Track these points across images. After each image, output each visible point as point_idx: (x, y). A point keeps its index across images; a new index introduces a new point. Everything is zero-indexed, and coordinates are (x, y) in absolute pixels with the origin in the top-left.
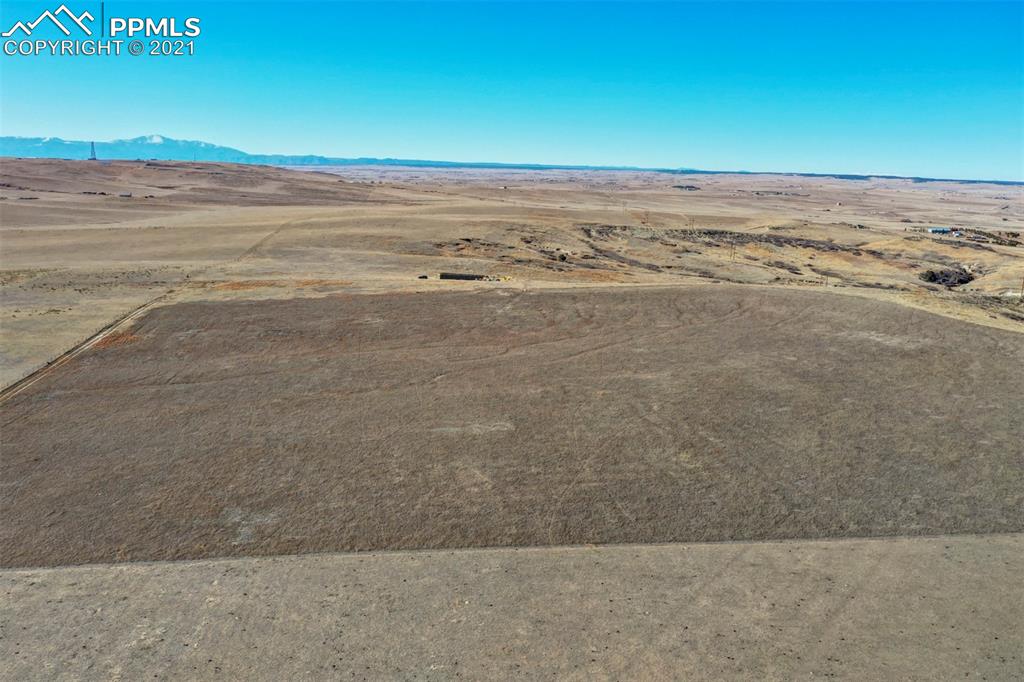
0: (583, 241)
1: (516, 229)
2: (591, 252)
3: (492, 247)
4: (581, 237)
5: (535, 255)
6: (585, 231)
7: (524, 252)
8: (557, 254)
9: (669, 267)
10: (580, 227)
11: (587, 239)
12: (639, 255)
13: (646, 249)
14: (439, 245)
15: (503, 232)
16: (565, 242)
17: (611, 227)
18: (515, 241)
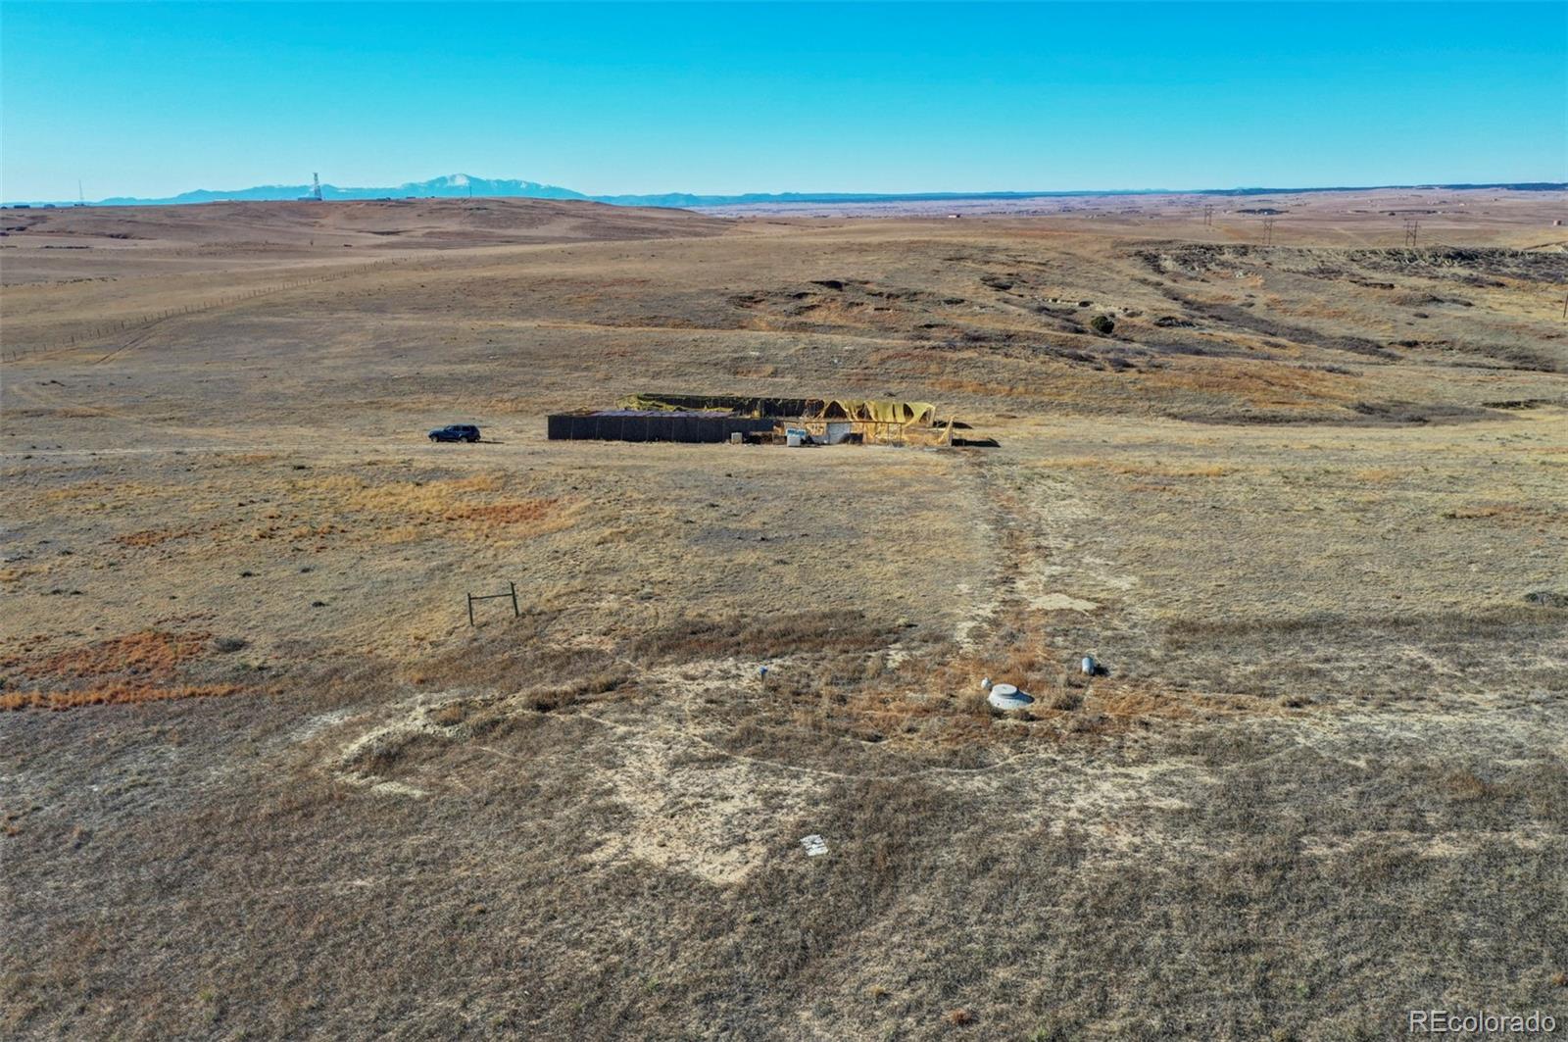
0: (1144, 282)
1: (970, 257)
2: (1177, 310)
3: (901, 303)
4: (1139, 273)
5: (1024, 322)
6: (1146, 258)
7: (988, 314)
8: (1085, 317)
9: (1411, 345)
10: (1134, 249)
11: (1155, 278)
12: (1308, 313)
13: (1321, 298)
14: (749, 300)
15: (936, 264)
16: (1097, 285)
17: (1208, 249)
18: (966, 285)
